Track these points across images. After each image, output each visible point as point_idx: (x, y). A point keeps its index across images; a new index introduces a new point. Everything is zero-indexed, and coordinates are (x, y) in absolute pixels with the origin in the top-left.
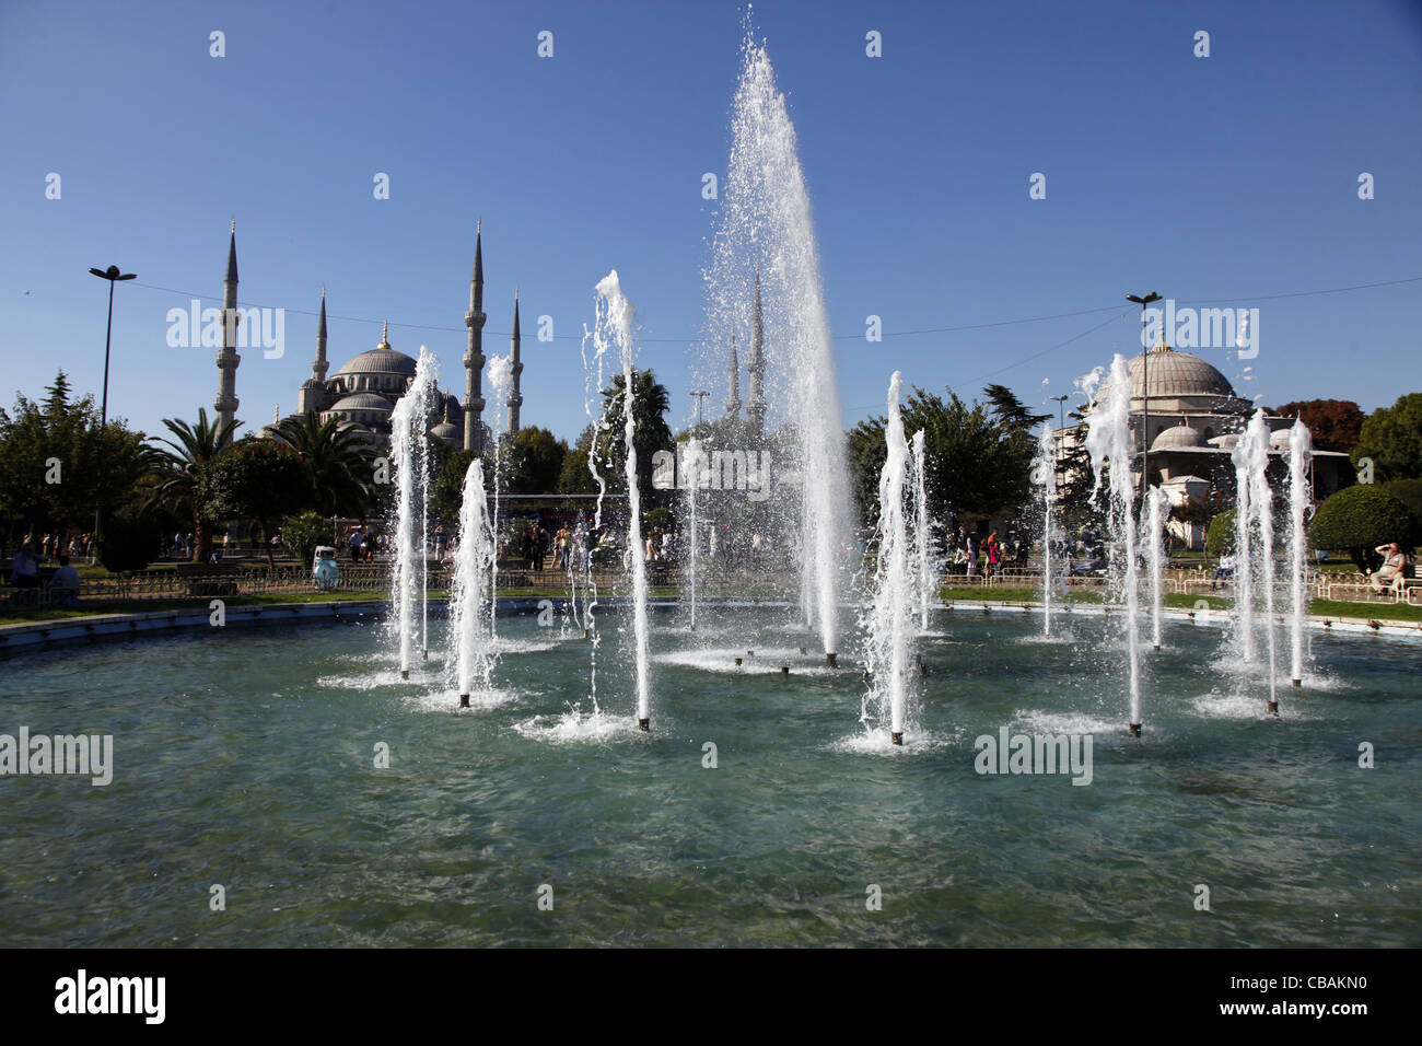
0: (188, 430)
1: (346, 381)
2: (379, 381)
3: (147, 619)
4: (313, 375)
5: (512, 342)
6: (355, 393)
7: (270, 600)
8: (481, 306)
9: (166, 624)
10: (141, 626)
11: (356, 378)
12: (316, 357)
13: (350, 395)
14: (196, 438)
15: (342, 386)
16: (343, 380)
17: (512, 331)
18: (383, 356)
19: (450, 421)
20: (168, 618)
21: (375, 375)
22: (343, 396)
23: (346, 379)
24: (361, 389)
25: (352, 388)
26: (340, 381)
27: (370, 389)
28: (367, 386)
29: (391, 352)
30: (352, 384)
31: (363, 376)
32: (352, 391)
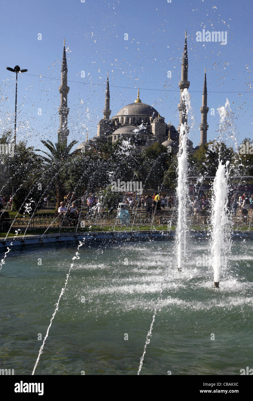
0: (53, 146)
1: (120, 120)
2: (136, 119)
3: (47, 237)
4: (103, 117)
5: (203, 96)
6: (124, 126)
7: (100, 230)
8: (187, 78)
9: (54, 240)
10: (45, 241)
11: (125, 118)
12: (104, 107)
13: (122, 126)
14: (56, 149)
15: (118, 122)
16: (118, 119)
17: (203, 90)
18: (137, 106)
19: (171, 138)
20: (56, 237)
21: (134, 116)
22: (118, 127)
23: (120, 118)
24: (127, 123)
25: (123, 123)
26: (117, 120)
27: (131, 123)
28: (130, 122)
29: (141, 105)
30: (123, 121)
31: (128, 118)
32: (122, 125)
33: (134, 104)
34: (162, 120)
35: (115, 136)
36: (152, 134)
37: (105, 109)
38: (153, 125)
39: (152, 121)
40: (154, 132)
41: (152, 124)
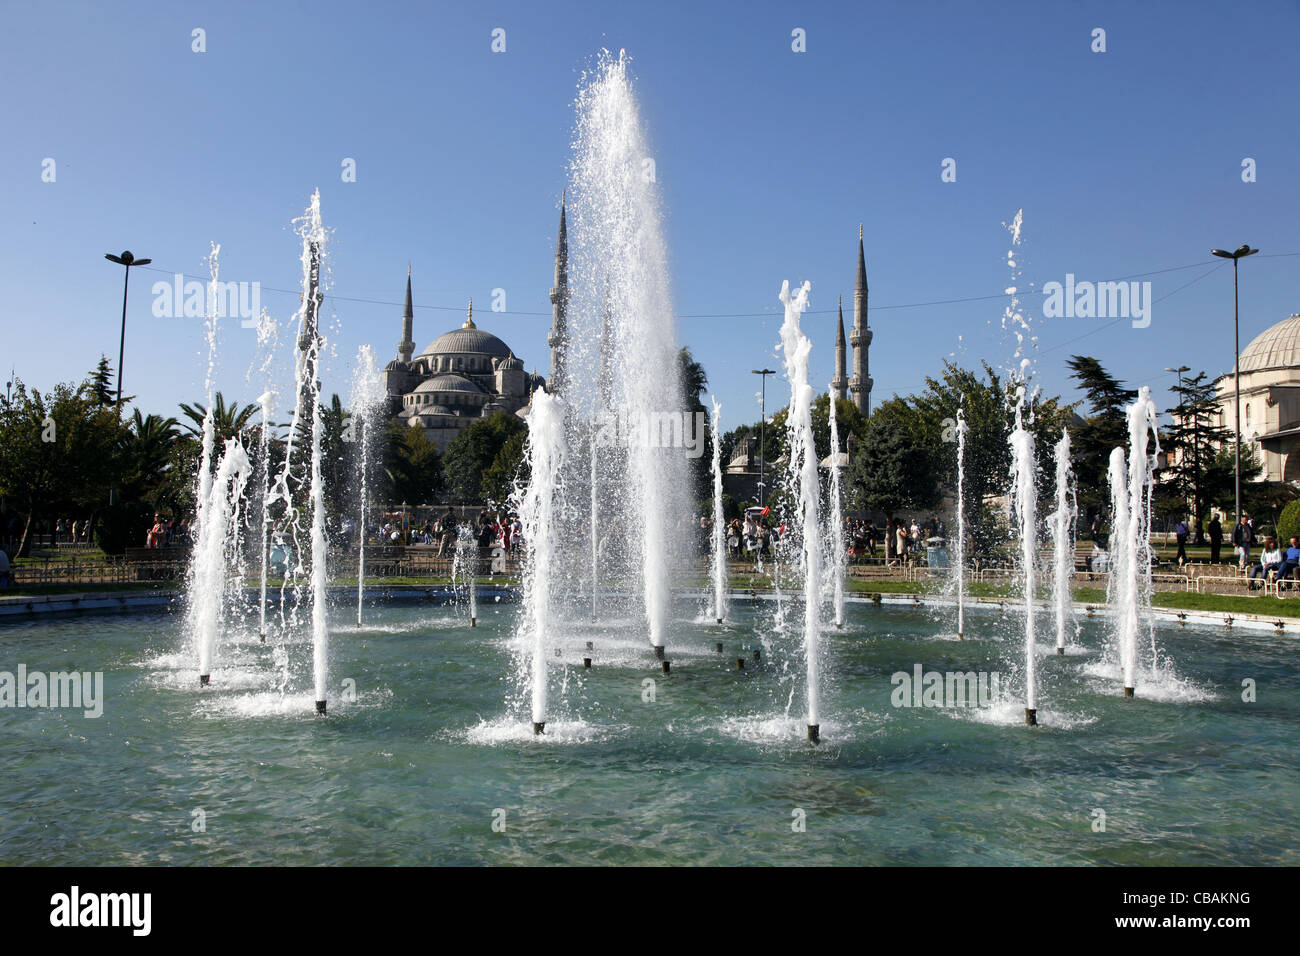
1: (430, 363)
2: (463, 362)
4: (397, 357)
6: (439, 375)
8: (565, 282)
11: (440, 359)
12: (402, 337)
13: (434, 377)
15: (426, 367)
16: (427, 361)
18: (467, 336)
21: (459, 356)
22: (427, 378)
23: (430, 359)
24: (444, 371)
25: (436, 369)
26: (424, 363)
27: (454, 370)
28: (451, 368)
29: (476, 332)
30: (436, 366)
31: (447, 357)
32: (435, 373)
33: (461, 331)
34: (518, 365)
35: (419, 397)
36: (497, 392)
37: (403, 340)
38: (499, 375)
39: (497, 366)
40: (499, 389)
41: (496, 373)
